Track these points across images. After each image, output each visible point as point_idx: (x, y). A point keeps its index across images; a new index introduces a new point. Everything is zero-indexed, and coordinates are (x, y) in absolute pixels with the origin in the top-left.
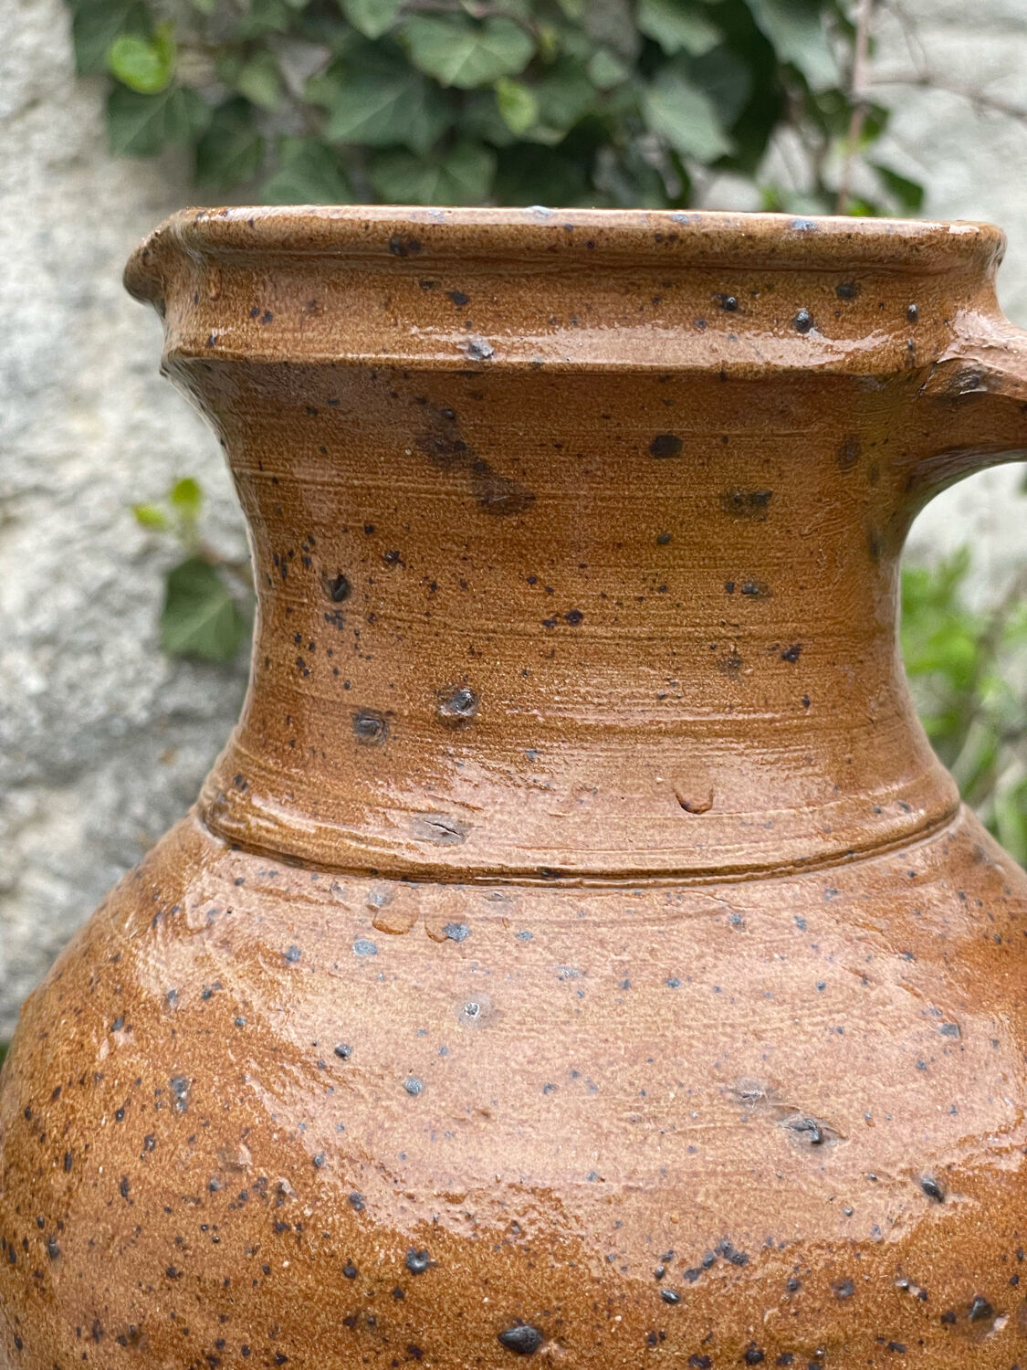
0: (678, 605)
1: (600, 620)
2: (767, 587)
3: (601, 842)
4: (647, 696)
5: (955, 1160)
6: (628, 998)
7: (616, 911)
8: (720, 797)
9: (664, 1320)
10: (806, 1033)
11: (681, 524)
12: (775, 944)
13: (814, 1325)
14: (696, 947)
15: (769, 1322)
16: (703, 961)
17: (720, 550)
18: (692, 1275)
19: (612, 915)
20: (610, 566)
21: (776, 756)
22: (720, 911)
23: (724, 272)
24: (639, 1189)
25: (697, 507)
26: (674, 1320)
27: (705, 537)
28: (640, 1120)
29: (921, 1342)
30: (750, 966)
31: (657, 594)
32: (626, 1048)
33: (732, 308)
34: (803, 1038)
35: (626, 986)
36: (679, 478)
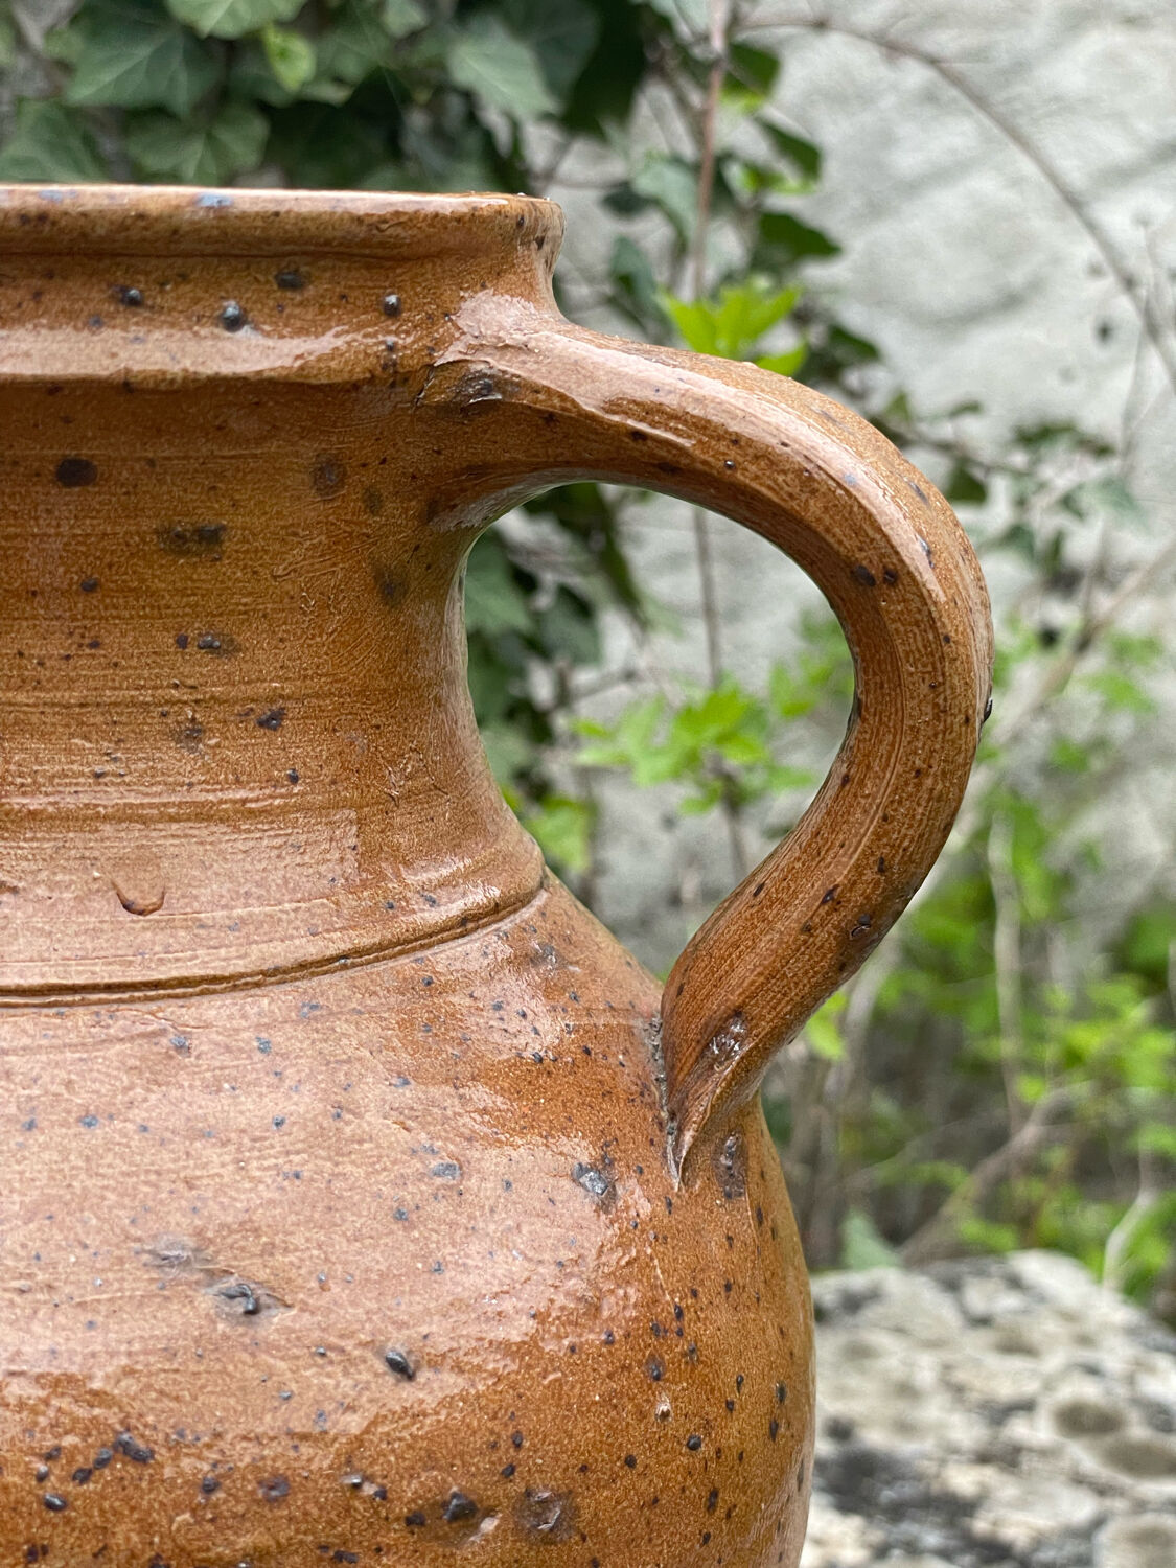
0: (116, 664)
1: (19, 682)
2: (232, 640)
3: (19, 952)
4: (82, 774)
5: (434, 1328)
6: (31, 1141)
7: (29, 1036)
8: (174, 893)
9: (47, 1531)
10: (252, 1179)
11: (110, 566)
12: (227, 1072)
13: (236, 1533)
14: (125, 1078)
15: (178, 1530)
16: (131, 1094)
17: (163, 597)
18: (84, 1476)
19: (26, 1041)
20: (27, 619)
21: (251, 844)
22: (163, 1032)
23: (119, 259)
24: (22, 1373)
25: (128, 545)
26: (60, 1529)
27: (143, 581)
28: (30, 1290)
29: (379, 1550)
30: (189, 1099)
31: (87, 651)
32: (22, 1203)
33: (134, 303)
34: (247, 1186)
35: (31, 1126)
36: (98, 512)
